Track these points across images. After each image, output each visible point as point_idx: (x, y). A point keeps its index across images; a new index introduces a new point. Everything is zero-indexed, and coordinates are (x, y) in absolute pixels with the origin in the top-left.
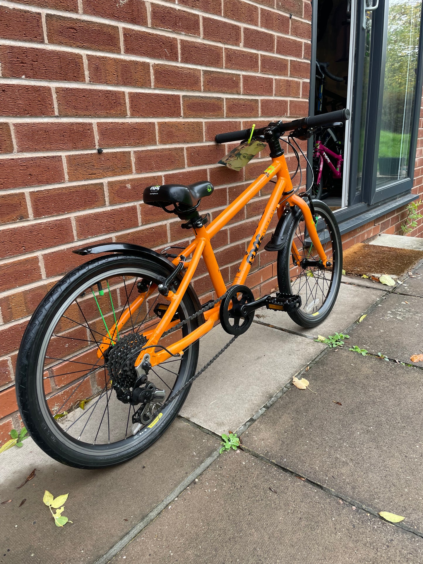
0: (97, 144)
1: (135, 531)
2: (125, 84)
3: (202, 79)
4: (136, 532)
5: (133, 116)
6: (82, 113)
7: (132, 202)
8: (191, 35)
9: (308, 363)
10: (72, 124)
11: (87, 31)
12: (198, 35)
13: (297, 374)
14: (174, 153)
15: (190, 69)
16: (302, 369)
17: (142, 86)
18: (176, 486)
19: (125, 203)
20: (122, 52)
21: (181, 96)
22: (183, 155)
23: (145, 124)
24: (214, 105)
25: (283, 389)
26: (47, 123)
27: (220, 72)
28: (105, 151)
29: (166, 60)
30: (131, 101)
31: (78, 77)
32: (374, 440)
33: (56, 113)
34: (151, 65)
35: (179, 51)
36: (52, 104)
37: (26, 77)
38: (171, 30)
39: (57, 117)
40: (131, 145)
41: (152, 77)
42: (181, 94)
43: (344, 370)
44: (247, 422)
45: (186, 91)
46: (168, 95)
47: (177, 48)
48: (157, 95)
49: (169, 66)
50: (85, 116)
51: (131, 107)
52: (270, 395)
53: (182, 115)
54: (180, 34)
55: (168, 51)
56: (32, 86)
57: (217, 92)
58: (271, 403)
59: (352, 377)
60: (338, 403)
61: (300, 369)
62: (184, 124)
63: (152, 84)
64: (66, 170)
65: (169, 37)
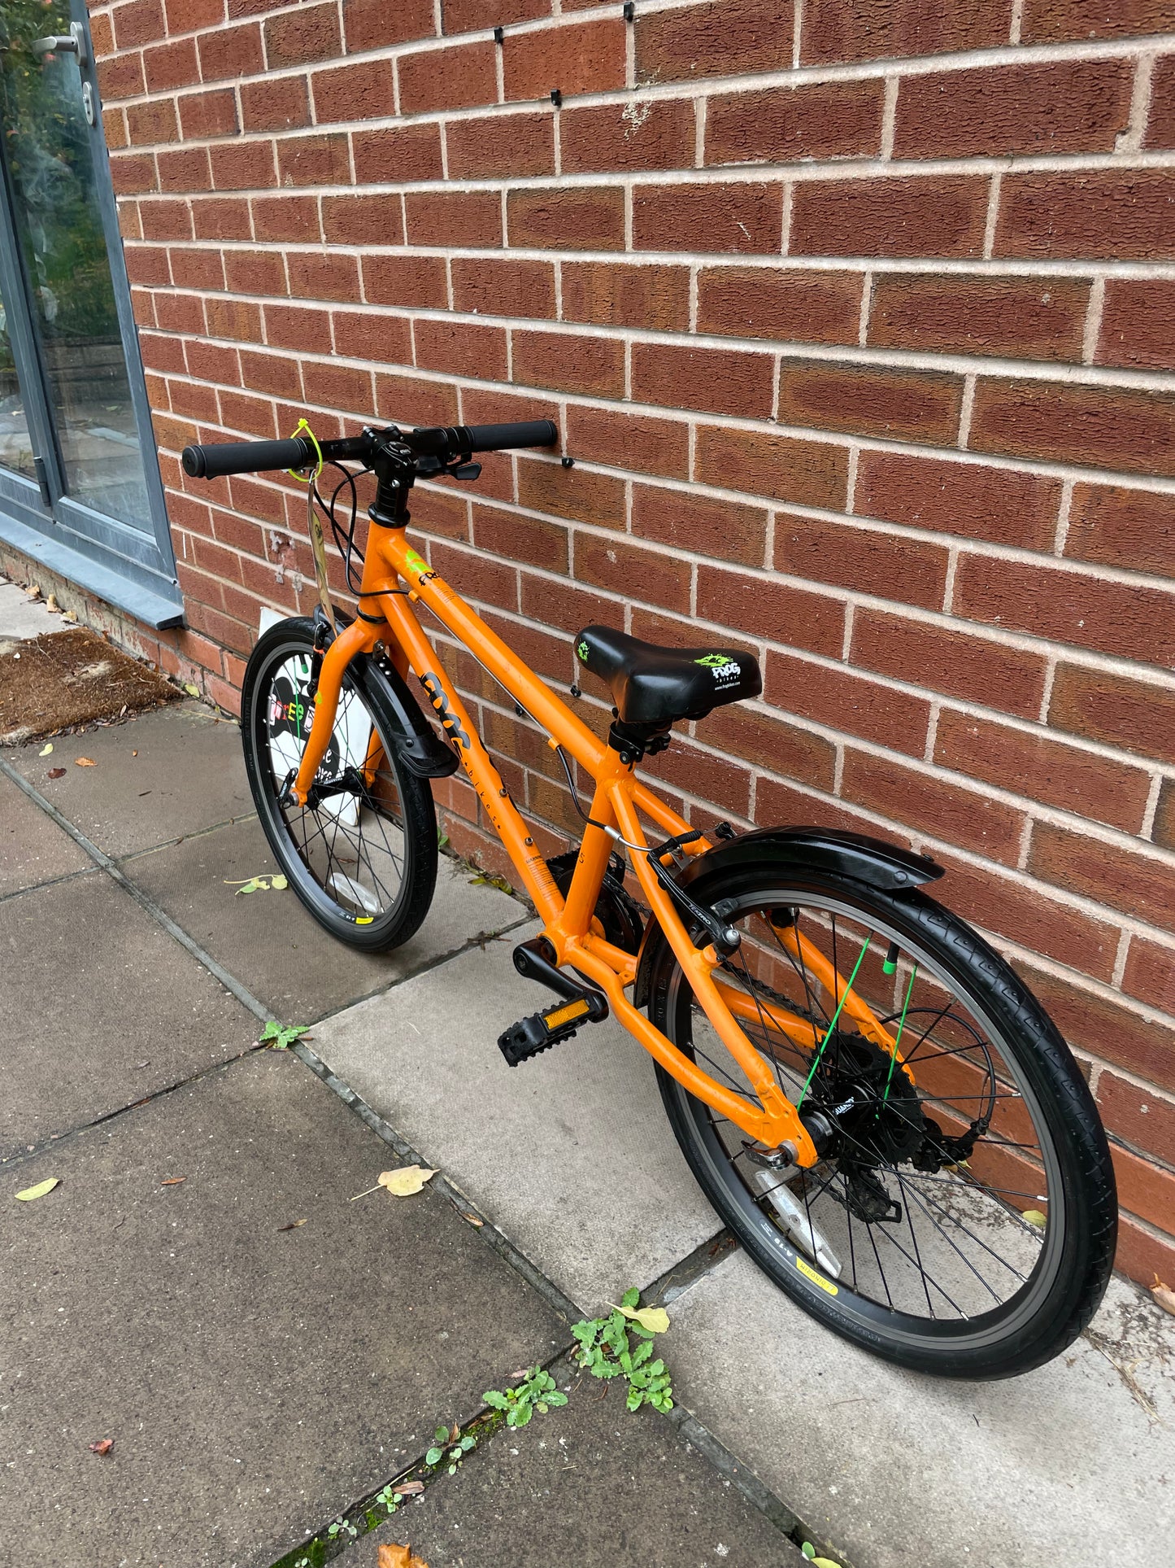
0: (564, 448)
1: (187, 941)
2: (628, 323)
3: (865, 305)
4: (186, 943)
5: (637, 399)
6: (545, 382)
7: (617, 593)
8: (842, 157)
9: (499, 1229)
10: (529, 401)
11: (566, 210)
12: (869, 152)
13: (456, 1188)
14: (732, 518)
15: (818, 273)
16: (473, 1204)
17: (666, 329)
18: (233, 974)
19: (600, 587)
20: (629, 247)
21: (778, 360)
22: (763, 533)
23: (664, 422)
24: (908, 395)
25: (405, 1144)
26: (497, 394)
27: (957, 277)
28: (577, 466)
29: (740, 254)
30: (637, 365)
31: (544, 311)
32: (136, 1242)
33: (510, 378)
34: (694, 272)
35: (787, 221)
36: (505, 361)
37: (479, 311)
38: (762, 161)
39: (511, 384)
40: (626, 466)
41: (694, 304)
42: (779, 351)
43: (426, 1302)
44: (325, 1067)
45: (797, 343)
46: (736, 354)
47: (779, 213)
48: (705, 352)
49: (748, 270)
50: (547, 388)
51: (635, 379)
52: (390, 1115)
53: (775, 414)
54: (800, 164)
55: (748, 228)
56: (484, 328)
57: (935, 350)
58: (364, 1114)
59: (384, 1307)
60: (291, 1227)
61: (474, 1201)
62: (778, 442)
63: (693, 323)
64: (516, 483)
65: (755, 184)
